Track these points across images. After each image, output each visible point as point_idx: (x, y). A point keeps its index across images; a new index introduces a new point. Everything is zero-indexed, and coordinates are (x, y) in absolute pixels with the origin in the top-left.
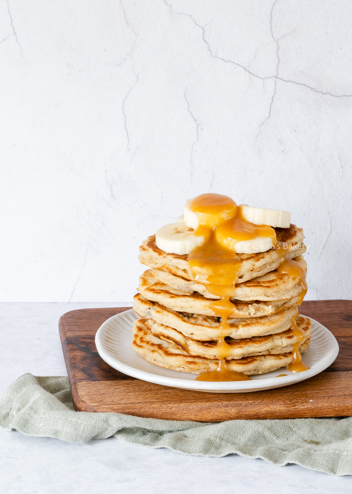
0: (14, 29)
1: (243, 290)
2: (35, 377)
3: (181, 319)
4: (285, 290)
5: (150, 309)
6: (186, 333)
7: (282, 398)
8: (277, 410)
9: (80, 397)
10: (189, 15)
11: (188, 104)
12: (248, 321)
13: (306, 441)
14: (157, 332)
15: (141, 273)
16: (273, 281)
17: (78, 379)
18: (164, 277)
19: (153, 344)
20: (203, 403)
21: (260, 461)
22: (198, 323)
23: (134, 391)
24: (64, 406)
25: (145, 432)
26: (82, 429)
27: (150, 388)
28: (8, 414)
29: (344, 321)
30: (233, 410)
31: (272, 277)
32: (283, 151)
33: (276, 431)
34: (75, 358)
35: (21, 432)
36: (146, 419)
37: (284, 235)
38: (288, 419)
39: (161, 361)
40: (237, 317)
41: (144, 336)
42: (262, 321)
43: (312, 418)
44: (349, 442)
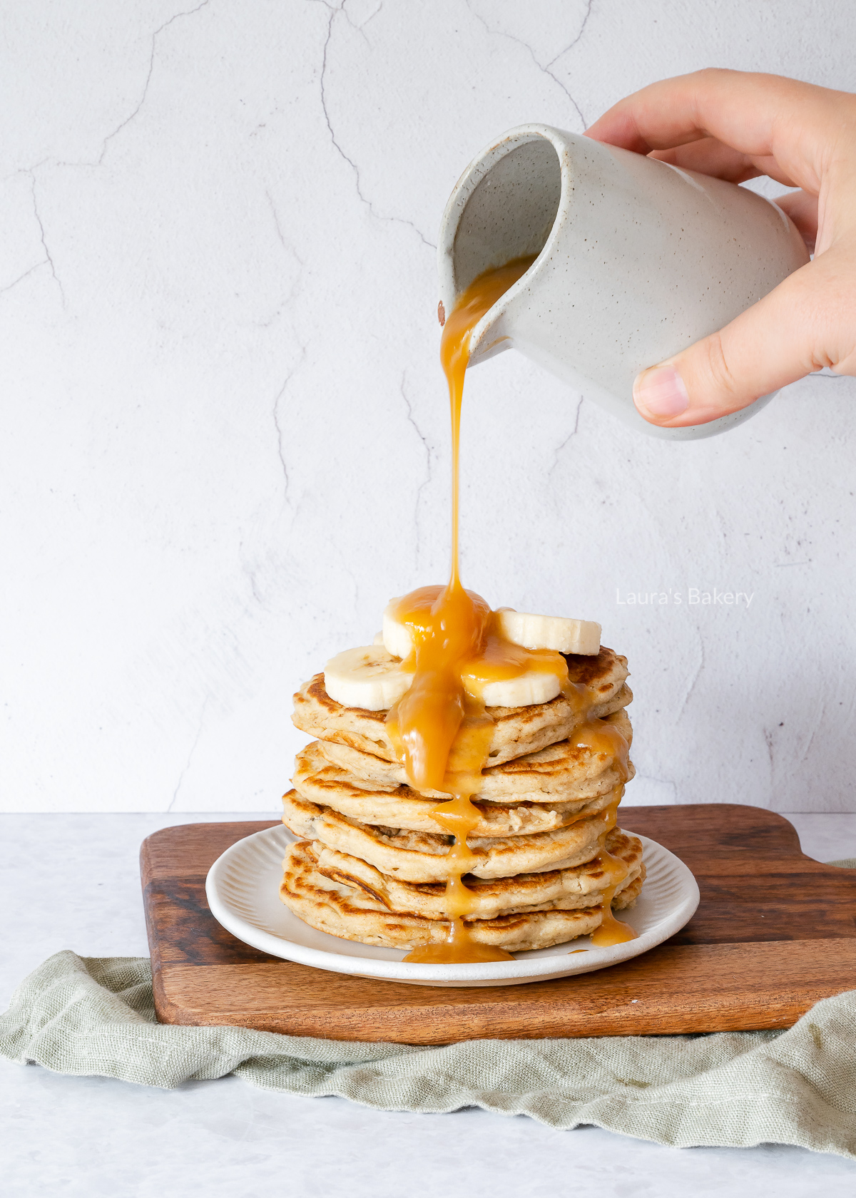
0: (47, 251)
1: (498, 781)
2: (82, 959)
3: (374, 839)
4: (583, 780)
5: (313, 819)
6: (384, 867)
7: (577, 996)
8: (566, 1020)
9: (168, 996)
10: (408, 222)
11: (409, 406)
12: (509, 843)
13: (621, 1081)
14: (327, 867)
15: (300, 748)
16: (559, 762)
17: (166, 962)
18: (338, 755)
19: (320, 892)
20: (415, 1007)
21: (523, 1121)
22: (408, 848)
23: (279, 985)
24: (134, 1015)
25: (295, 1065)
26: (167, 1058)
27: (310, 979)
28: (21, 1032)
29: (721, 846)
30: (476, 1021)
31: (559, 753)
32: (604, 502)
33: (561, 1062)
34: (165, 920)
35: (45, 1066)
36: (298, 1039)
37: (586, 670)
38: (587, 1037)
39: (336, 925)
40: (487, 834)
41: (304, 875)
42: (539, 842)
43: (637, 1035)
44: (703, 1080)
